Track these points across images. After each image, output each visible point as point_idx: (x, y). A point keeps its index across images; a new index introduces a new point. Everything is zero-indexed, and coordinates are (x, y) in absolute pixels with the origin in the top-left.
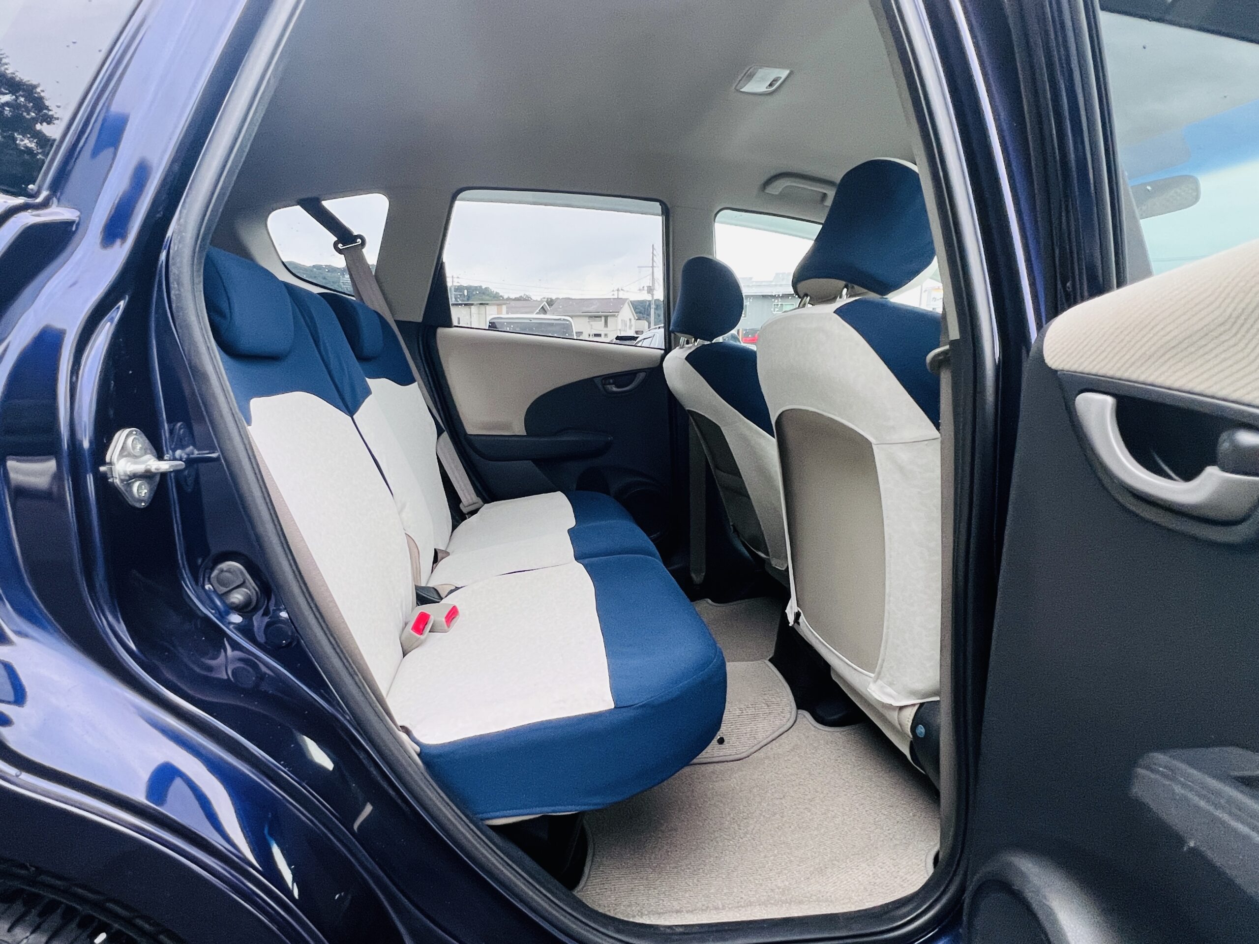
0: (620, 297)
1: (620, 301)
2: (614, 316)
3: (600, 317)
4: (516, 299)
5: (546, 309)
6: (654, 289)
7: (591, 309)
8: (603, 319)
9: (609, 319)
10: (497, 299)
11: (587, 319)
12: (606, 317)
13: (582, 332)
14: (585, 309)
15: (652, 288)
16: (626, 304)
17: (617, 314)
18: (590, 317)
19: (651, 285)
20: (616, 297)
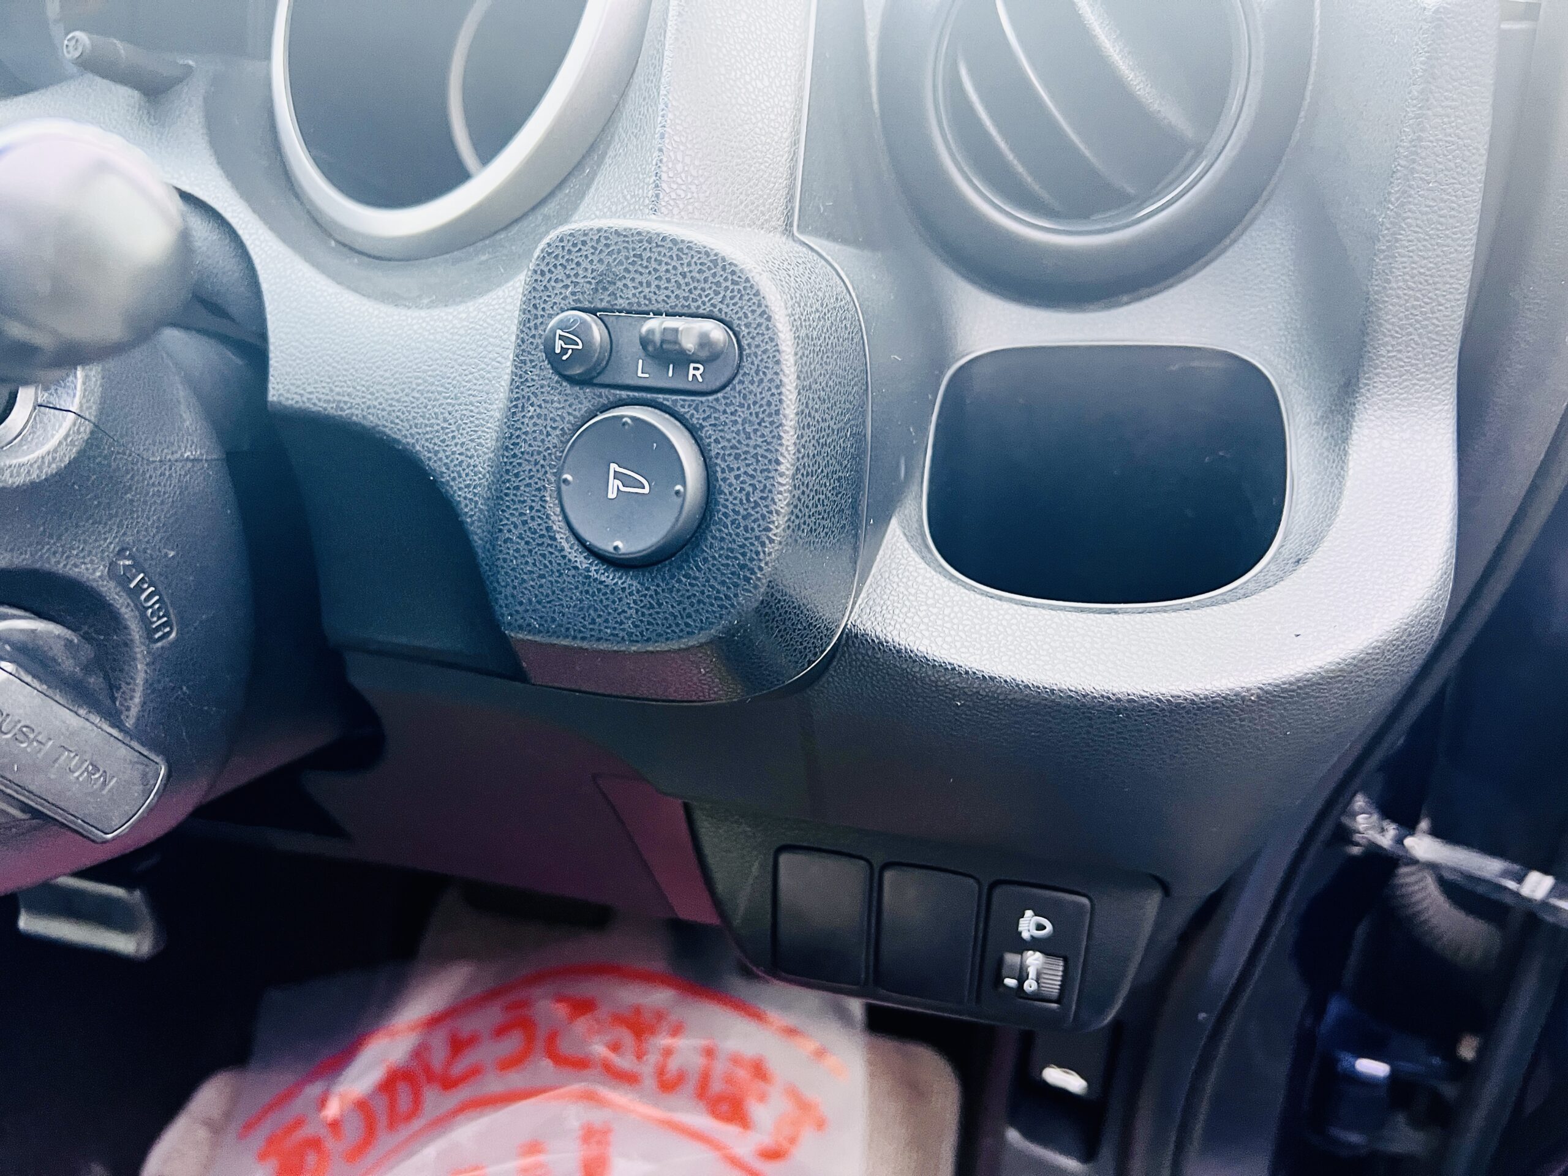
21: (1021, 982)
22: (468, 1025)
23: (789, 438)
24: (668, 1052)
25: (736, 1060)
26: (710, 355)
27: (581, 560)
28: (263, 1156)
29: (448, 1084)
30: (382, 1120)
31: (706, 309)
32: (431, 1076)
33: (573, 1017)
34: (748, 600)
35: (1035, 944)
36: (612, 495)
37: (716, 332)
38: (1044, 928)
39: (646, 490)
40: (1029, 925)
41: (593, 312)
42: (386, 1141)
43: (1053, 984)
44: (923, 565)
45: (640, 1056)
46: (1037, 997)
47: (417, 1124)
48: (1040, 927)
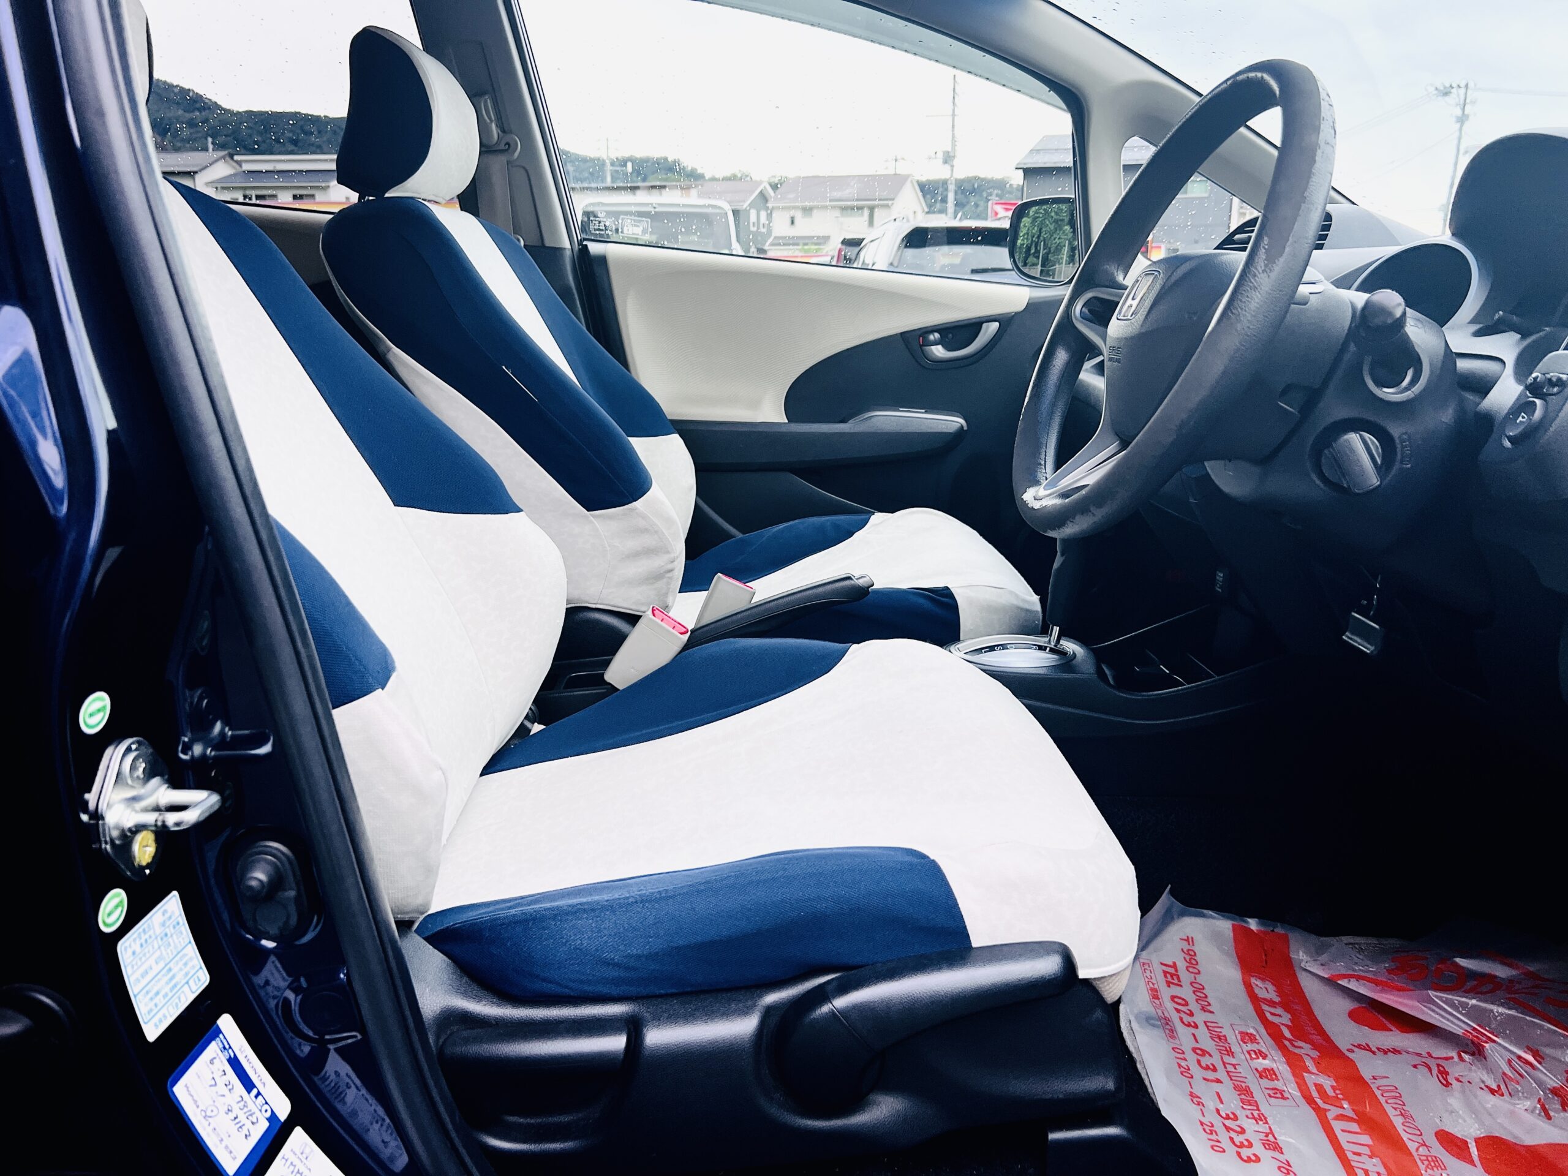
0: (898, 172)
1: (897, 181)
2: (887, 206)
3: (860, 208)
4: (725, 179)
5: (767, 196)
6: (954, 157)
7: (846, 193)
8: (866, 212)
9: (877, 213)
10: (693, 177)
11: (837, 213)
12: (872, 209)
13: (828, 237)
14: (836, 194)
15: (951, 154)
16: (908, 185)
17: (890, 203)
18: (844, 209)
19: (950, 150)
20: (891, 172)
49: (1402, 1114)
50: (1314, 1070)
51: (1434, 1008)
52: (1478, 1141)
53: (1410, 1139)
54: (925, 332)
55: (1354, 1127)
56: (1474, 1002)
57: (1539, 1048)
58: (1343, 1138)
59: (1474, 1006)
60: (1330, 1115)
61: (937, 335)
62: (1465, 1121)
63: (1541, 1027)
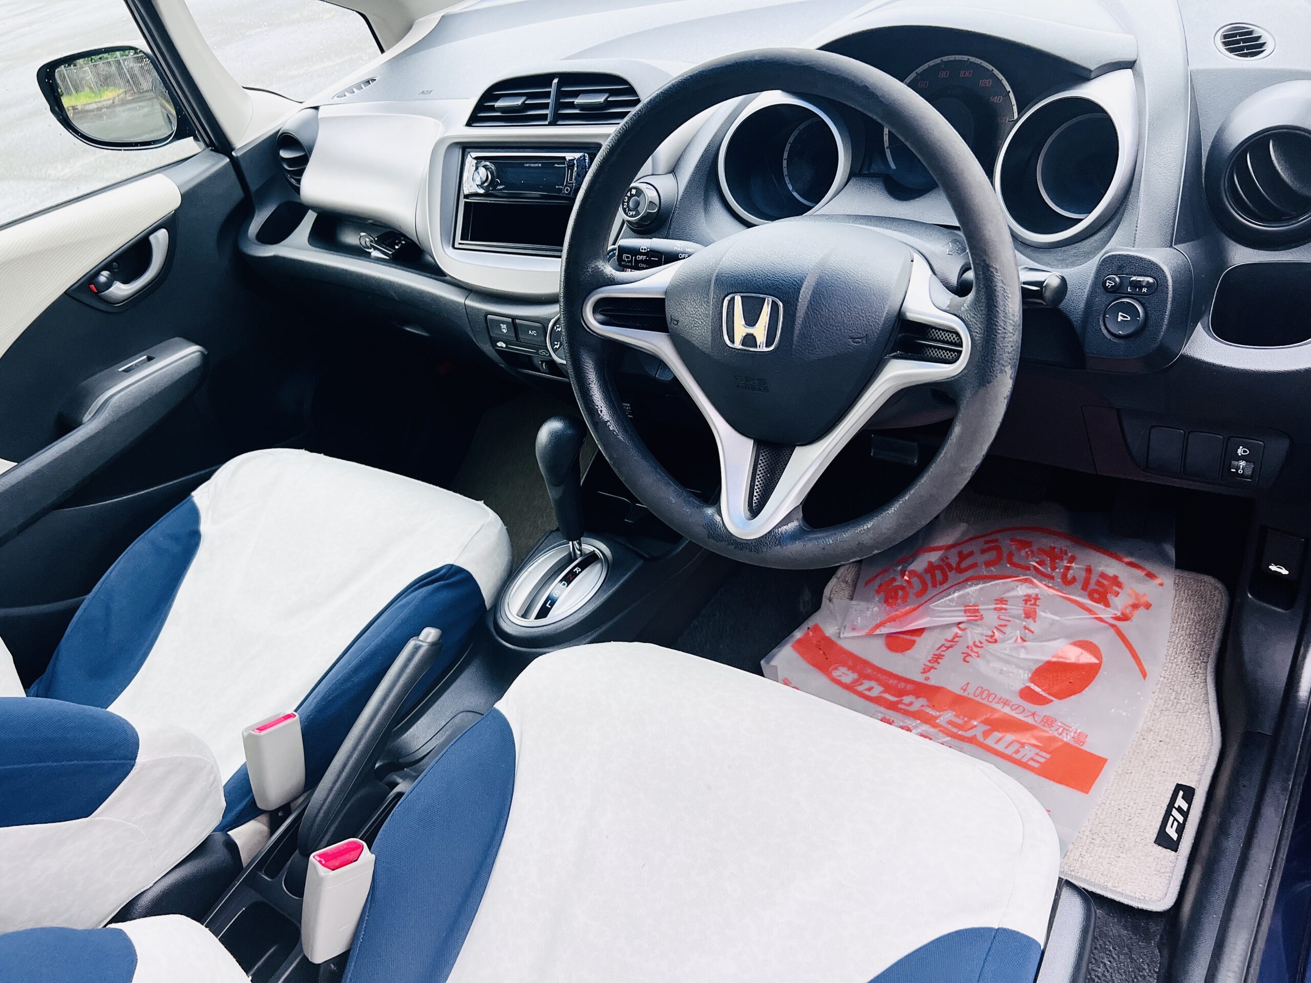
21: (1237, 470)
22: (966, 549)
23: (1169, 306)
24: (1068, 568)
25: (1103, 575)
26: (1149, 285)
27: (1109, 336)
28: (878, 592)
29: (960, 570)
30: (930, 585)
31: (1149, 275)
32: (950, 568)
33: (1019, 550)
34: (1155, 346)
35: (1243, 458)
36: (1119, 320)
37: (1151, 280)
38: (1247, 452)
39: (1129, 319)
40: (1240, 451)
41: (1117, 275)
42: (932, 592)
43: (1249, 472)
44: (1207, 336)
45: (1053, 569)
46: (1242, 475)
47: (946, 586)
48: (1246, 452)
49: (1005, 704)
50: (938, 714)
51: (940, 614)
52: (1032, 680)
53: (1026, 717)
54: (92, 277)
55: (997, 735)
56: (956, 594)
57: (1003, 596)
58: (1000, 747)
59: (959, 597)
60: (980, 738)
61: (105, 273)
62: (1013, 673)
63: (998, 584)
